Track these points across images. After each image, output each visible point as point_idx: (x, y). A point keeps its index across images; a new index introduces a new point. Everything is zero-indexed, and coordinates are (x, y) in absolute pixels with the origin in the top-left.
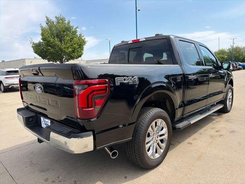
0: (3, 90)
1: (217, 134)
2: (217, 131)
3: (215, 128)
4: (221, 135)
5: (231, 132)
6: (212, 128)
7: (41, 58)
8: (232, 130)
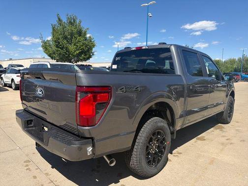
0: (14, 88)
1: (228, 141)
2: (227, 139)
3: (226, 136)
4: (231, 143)
5: (241, 141)
6: (224, 136)
7: (50, 58)
8: (242, 139)
